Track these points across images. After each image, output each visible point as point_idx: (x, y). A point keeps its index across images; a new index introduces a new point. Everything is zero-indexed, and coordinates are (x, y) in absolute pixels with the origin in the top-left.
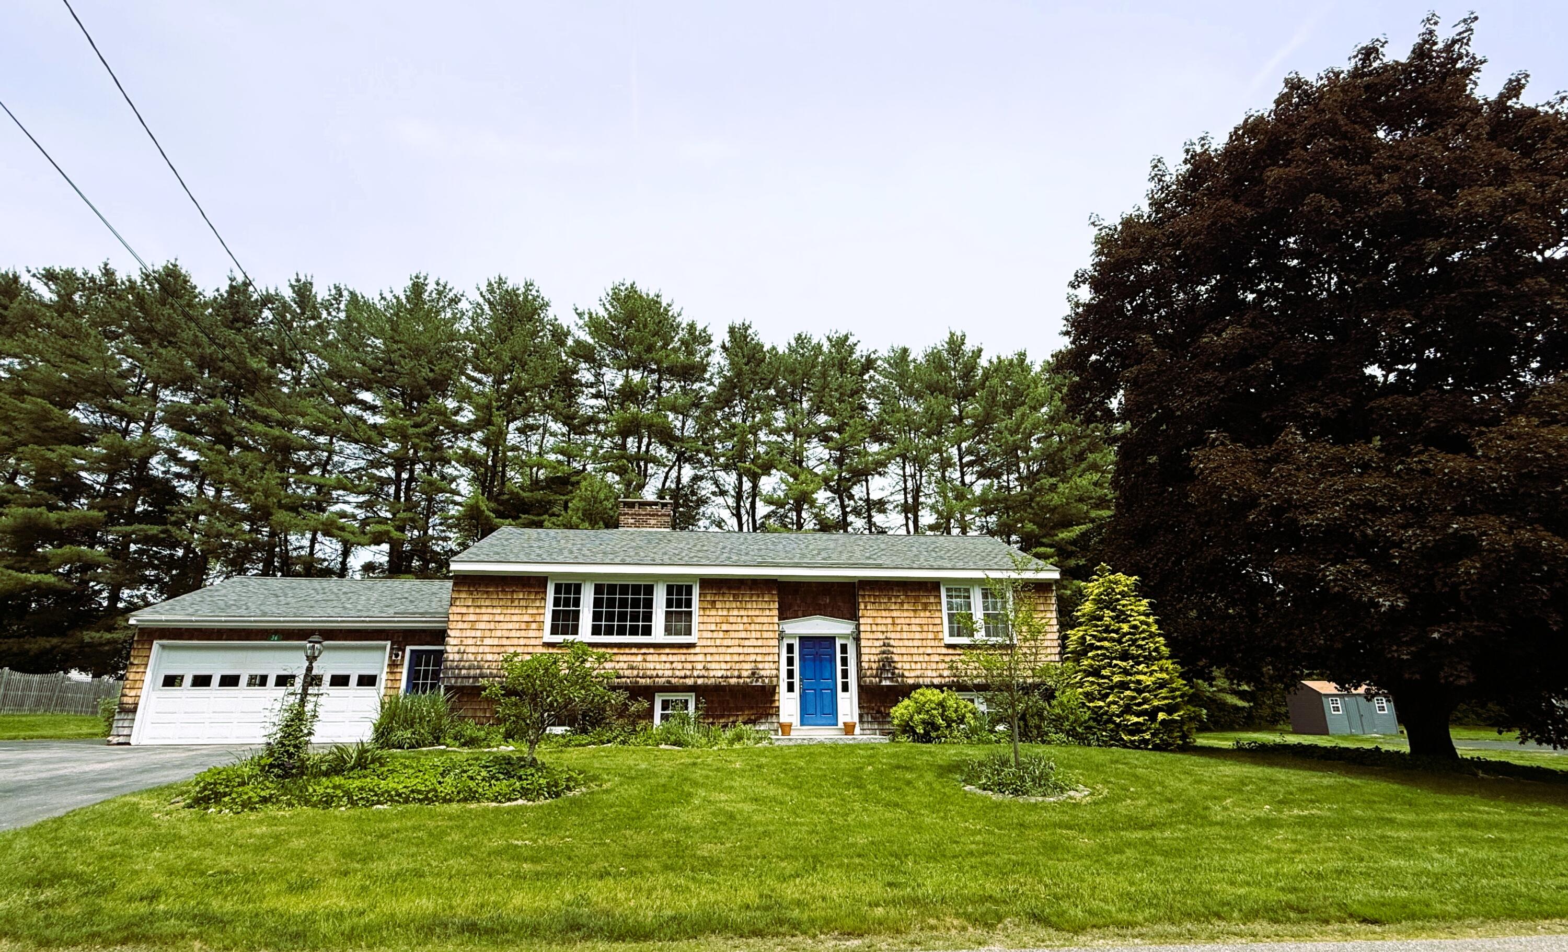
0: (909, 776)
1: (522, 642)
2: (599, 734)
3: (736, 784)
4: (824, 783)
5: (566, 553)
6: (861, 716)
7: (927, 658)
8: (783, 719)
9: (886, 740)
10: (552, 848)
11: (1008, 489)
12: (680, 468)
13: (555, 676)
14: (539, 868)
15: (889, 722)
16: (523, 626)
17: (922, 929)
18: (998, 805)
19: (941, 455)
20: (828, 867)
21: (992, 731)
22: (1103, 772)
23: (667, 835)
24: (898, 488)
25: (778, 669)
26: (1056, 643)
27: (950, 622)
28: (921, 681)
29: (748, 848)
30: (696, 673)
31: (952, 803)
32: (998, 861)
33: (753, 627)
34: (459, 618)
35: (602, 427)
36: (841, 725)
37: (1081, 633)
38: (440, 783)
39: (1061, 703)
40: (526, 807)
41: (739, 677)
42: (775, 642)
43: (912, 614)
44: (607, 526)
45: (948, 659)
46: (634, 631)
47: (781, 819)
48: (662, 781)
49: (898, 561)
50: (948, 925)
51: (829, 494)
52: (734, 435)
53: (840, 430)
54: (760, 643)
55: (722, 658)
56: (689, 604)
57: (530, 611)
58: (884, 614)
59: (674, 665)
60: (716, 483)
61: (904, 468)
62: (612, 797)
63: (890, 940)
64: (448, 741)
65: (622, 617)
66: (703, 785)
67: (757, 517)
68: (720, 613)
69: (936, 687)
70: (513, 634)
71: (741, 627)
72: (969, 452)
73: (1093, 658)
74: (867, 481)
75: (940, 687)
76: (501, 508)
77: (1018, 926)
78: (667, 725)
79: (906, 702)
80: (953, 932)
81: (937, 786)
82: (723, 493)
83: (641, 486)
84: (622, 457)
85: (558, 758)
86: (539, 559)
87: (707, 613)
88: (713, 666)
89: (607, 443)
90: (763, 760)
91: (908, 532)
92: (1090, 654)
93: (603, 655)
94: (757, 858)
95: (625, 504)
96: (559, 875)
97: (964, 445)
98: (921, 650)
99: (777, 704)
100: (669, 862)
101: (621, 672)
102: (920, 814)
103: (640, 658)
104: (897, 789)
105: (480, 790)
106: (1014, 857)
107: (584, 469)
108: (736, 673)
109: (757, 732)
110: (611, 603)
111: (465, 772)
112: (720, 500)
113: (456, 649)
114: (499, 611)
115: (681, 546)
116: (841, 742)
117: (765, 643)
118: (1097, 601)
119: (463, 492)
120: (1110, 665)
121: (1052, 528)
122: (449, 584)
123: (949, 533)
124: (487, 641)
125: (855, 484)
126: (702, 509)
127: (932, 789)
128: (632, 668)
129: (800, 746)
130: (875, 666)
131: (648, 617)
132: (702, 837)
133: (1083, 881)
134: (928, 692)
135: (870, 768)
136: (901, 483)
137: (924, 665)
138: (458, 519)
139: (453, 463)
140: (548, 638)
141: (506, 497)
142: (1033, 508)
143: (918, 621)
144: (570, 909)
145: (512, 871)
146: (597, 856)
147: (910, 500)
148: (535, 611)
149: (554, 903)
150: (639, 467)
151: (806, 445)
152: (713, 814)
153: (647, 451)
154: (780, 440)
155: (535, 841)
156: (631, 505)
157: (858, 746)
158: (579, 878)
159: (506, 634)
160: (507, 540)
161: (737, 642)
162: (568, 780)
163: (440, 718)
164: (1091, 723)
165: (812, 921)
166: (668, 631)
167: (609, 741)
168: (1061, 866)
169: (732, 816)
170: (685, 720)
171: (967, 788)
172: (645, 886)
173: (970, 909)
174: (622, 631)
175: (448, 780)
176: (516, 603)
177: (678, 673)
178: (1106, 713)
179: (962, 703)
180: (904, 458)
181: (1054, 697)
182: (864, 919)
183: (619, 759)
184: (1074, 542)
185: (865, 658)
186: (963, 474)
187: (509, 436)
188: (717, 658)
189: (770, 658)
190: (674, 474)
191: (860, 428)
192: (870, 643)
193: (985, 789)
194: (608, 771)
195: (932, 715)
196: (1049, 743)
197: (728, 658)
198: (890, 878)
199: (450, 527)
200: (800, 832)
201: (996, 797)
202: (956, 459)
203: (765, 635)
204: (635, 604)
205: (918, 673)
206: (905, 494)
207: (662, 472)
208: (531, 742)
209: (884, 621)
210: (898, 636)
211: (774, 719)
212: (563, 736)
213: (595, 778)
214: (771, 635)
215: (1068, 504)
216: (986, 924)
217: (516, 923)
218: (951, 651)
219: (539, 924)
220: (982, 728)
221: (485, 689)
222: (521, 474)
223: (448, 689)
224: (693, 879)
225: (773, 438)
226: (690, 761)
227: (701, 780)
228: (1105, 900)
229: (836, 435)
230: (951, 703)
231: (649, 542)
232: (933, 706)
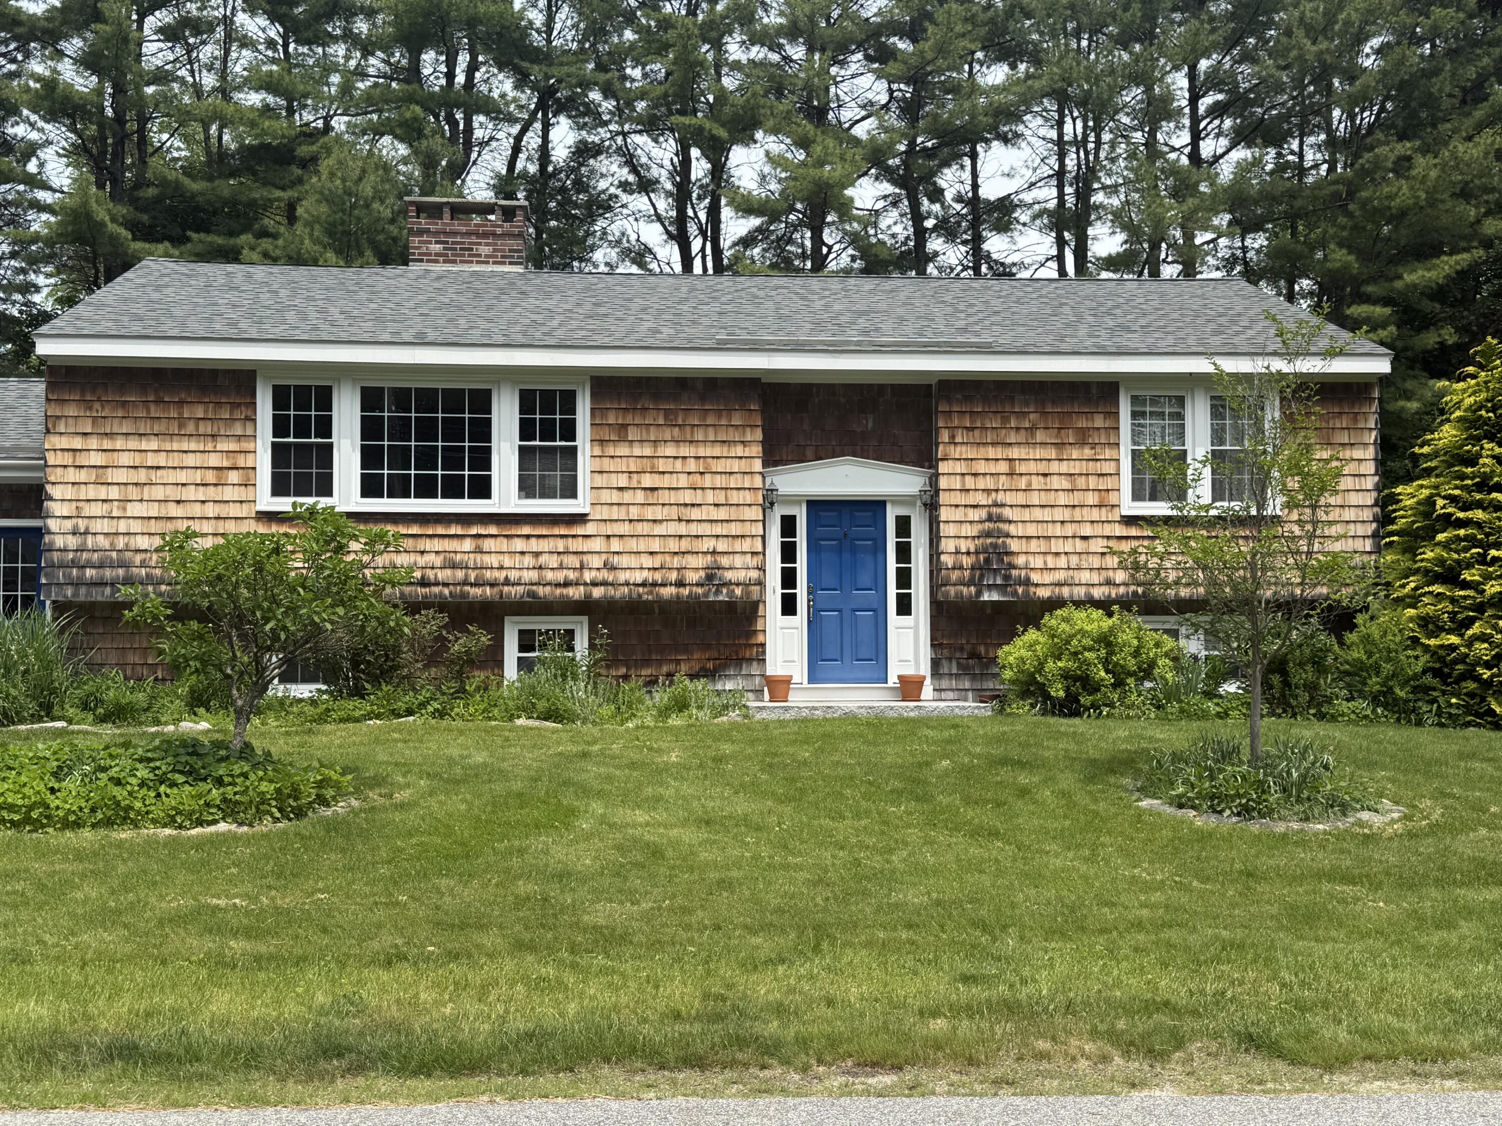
0: (1023, 779)
1: (211, 510)
2: (388, 698)
3: (669, 793)
4: (848, 792)
5: (291, 316)
6: (935, 664)
7: (1080, 545)
8: (775, 666)
9: (985, 710)
10: (288, 911)
11: (1301, 171)
12: (547, 127)
13: (279, 578)
14: (263, 949)
15: (996, 676)
16: (211, 477)
17: (1020, 1059)
18: (1204, 837)
19: (1149, 90)
20: (844, 945)
21: (1210, 695)
22: (1437, 775)
23: (523, 887)
24: (1046, 171)
25: (762, 569)
26: (1367, 515)
27: (1135, 470)
28: (1066, 592)
29: (686, 910)
30: (588, 576)
31: (1109, 833)
32: (1192, 939)
33: (708, 481)
34: (67, 459)
35: (362, 26)
36: (893, 680)
37: (1426, 492)
38: (53, 790)
39: (1367, 639)
40: (235, 837)
41: (680, 584)
42: (755, 513)
43: (1052, 453)
44: (385, 260)
45: (1126, 546)
46: (453, 490)
47: (756, 857)
48: (517, 786)
49: (1028, 337)
50: (1073, 1051)
51: (887, 188)
52: (666, 47)
53: (913, 33)
54: (722, 514)
55: (642, 545)
56: (569, 432)
57: (223, 446)
58: (991, 452)
59: (543, 559)
60: (631, 162)
61: (1060, 124)
62: (412, 818)
63: (954, 1077)
64: (71, 712)
65: (426, 459)
66: (600, 794)
67: (726, 242)
68: (637, 451)
69: (1098, 604)
70: (191, 493)
71: (683, 481)
72: (1214, 81)
73: (1446, 545)
74: (974, 156)
75: (1105, 605)
76: (145, 218)
77: (1215, 1055)
78: (530, 680)
79: (1032, 635)
80: (1083, 1064)
81: (1082, 799)
82: (646, 186)
83: (459, 169)
84: (409, 99)
85: (301, 745)
86: (232, 332)
87: (611, 451)
88: (625, 561)
89: (375, 63)
90: (727, 748)
91: (1062, 271)
92: (1440, 537)
93: (381, 536)
94: (703, 928)
95: (421, 208)
96: (301, 961)
97: (1204, 65)
98: (1069, 530)
99: (760, 639)
100: (526, 936)
101: (430, 574)
102: (1041, 851)
103: (468, 545)
104: (999, 804)
105: (138, 805)
106: (1224, 933)
107: (328, 128)
108: (673, 576)
109: (719, 693)
110: (401, 429)
111: (104, 769)
112: (640, 202)
113: (68, 525)
114: (154, 444)
115: (550, 304)
116: (892, 714)
117: (734, 513)
118: (1471, 422)
119: (56, 182)
120: (1482, 560)
121: (1393, 261)
122: (39, 387)
123: (1155, 273)
124: (134, 509)
125: (947, 164)
126: (600, 224)
127: (1071, 805)
128: (454, 566)
129: (804, 720)
130: (967, 561)
131: (483, 459)
132: (594, 890)
133: (1360, 977)
134: (1079, 616)
135: (946, 763)
136: (1053, 161)
137: (1074, 560)
138: (49, 242)
139: (25, 112)
140: (268, 502)
141: (151, 192)
142: (1350, 215)
143: (1064, 467)
144: (323, 1020)
145: (208, 955)
146: (380, 926)
147: (1070, 201)
148: (233, 446)
149: (291, 1009)
150: (453, 123)
151: (834, 70)
152: (619, 848)
153: (470, 83)
154: (775, 57)
155: (254, 899)
156: (434, 211)
157: (925, 721)
158: (342, 965)
159: (173, 493)
160: (158, 288)
161: (674, 512)
162: (320, 784)
163: (48, 666)
164: (1428, 679)
165: (803, 1042)
166: (527, 488)
167: (410, 712)
168: (1320, 950)
169: (656, 852)
170: (567, 671)
171: (1145, 803)
172: (476, 978)
173: (1121, 1025)
174: (426, 490)
175: (72, 784)
176: (190, 428)
177: (549, 576)
178: (1463, 658)
179: (1150, 638)
180: (1063, 100)
181: (1353, 627)
182: (906, 1038)
183: (431, 746)
184: (1439, 293)
185: (948, 545)
186: (1196, 137)
187: (149, 48)
188: (633, 544)
189: (746, 545)
190: (532, 140)
191: (959, 28)
192: (959, 514)
193: (1181, 806)
194: (405, 767)
195: (1085, 661)
196: (1334, 718)
197: (655, 545)
198: (966, 967)
199: (34, 261)
200: (792, 881)
201: (1200, 821)
202: (1182, 100)
203: (735, 497)
204: (453, 430)
205: (1060, 576)
206: (1060, 187)
207: (506, 135)
208: (239, 712)
209: (992, 468)
210: (1020, 498)
211: (755, 669)
212: (313, 702)
213: (378, 781)
214: (748, 497)
215: (1432, 202)
216: (1151, 1051)
217: (215, 1044)
218: (1134, 532)
219: (260, 1047)
220: (1190, 687)
221: (129, 605)
222: (186, 138)
223: (59, 608)
224: (574, 966)
225: (757, 53)
226: (575, 749)
227: (596, 785)
228: (1399, 1013)
229: (903, 45)
230: (1127, 637)
231: (477, 295)
232: (1087, 642)
